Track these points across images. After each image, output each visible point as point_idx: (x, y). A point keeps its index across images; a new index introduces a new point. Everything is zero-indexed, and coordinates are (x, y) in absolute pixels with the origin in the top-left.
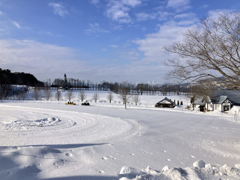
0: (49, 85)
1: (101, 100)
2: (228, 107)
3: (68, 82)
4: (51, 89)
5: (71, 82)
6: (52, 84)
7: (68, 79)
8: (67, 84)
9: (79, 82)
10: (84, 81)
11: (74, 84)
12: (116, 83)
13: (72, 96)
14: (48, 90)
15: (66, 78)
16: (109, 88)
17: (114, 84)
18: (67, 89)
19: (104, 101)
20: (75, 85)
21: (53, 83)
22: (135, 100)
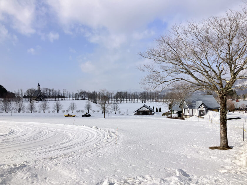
0: (21, 96)
1: (78, 110)
2: (204, 112)
3: (42, 92)
4: (23, 100)
5: (45, 92)
6: (25, 95)
7: (42, 89)
8: (41, 94)
9: (54, 91)
10: (60, 91)
11: (48, 94)
12: (94, 91)
13: (46, 107)
14: (19, 101)
15: (40, 88)
16: (87, 97)
17: (92, 93)
18: (41, 100)
19: (82, 111)
20: (50, 95)
21: (25, 93)
22: (115, 109)
